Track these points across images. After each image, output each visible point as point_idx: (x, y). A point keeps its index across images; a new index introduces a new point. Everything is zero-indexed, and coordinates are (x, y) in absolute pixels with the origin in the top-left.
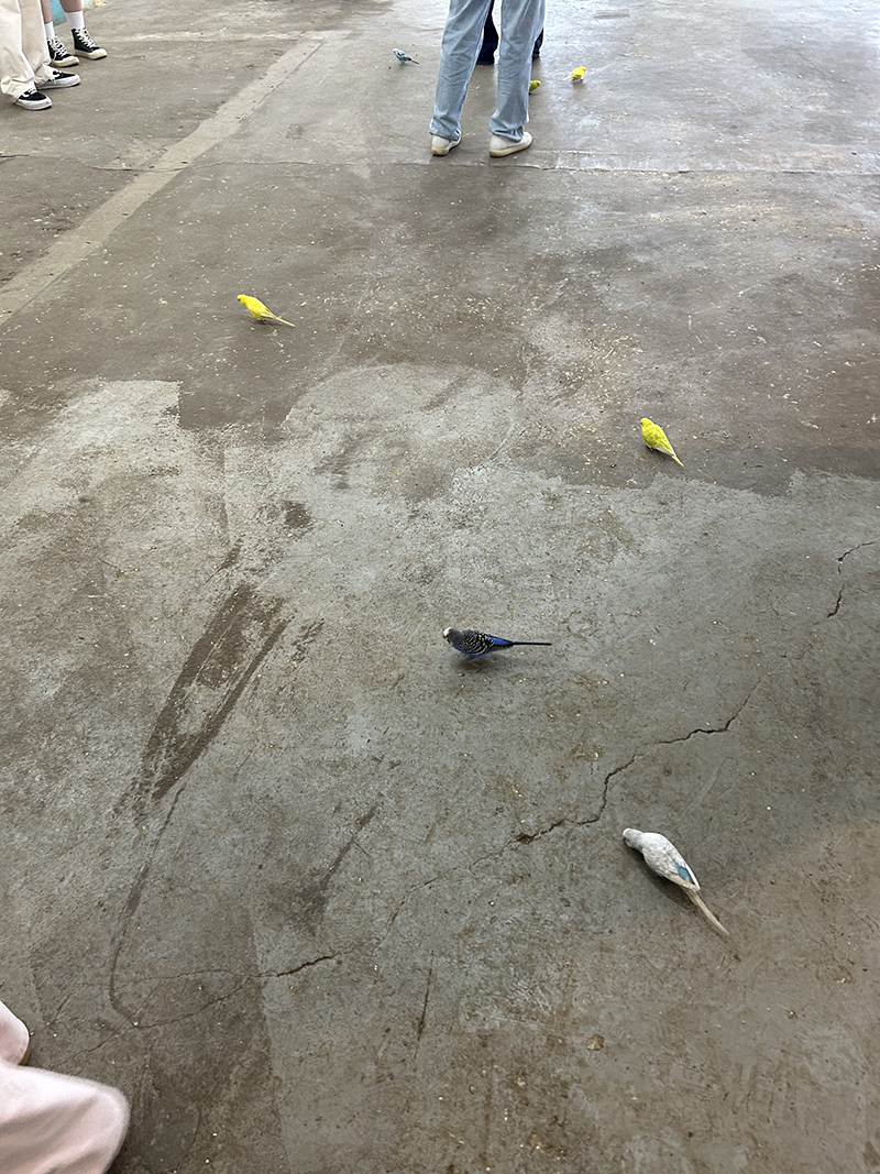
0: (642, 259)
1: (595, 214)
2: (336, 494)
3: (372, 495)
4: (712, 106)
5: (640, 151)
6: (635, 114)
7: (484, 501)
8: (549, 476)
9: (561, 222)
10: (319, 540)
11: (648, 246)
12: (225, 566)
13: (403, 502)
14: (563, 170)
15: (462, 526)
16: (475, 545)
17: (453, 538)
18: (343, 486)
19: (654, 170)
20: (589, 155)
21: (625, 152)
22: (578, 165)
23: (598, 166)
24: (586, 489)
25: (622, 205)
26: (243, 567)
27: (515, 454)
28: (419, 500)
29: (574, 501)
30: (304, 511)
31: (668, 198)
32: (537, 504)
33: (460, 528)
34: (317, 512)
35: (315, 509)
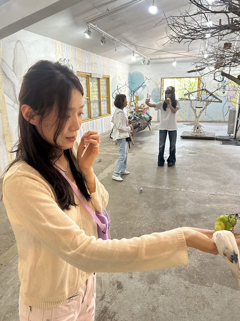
0: (205, 217)
1: (192, 204)
2: (130, 280)
3: (139, 281)
4: (219, 177)
5: (202, 188)
6: (200, 178)
7: (168, 286)
8: (185, 280)
9: (184, 205)
10: (125, 294)
11: (206, 214)
12: (101, 300)
13: (147, 284)
14: (184, 191)
15: (163, 294)
16: (166, 300)
17: (160, 298)
18: (131, 277)
19: (206, 193)
20: (190, 188)
21: (198, 188)
22: (187, 190)
23: (192, 191)
24: (196, 286)
25: (198, 202)
26: (106, 301)
27: (176, 272)
28: (151, 284)
29: (193, 289)
30: (121, 284)
31: (210, 201)
32: (183, 289)
33: (162, 294)
34: (125, 285)
35: (124, 284)
